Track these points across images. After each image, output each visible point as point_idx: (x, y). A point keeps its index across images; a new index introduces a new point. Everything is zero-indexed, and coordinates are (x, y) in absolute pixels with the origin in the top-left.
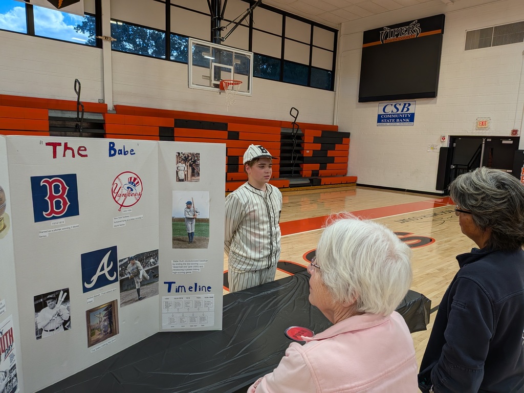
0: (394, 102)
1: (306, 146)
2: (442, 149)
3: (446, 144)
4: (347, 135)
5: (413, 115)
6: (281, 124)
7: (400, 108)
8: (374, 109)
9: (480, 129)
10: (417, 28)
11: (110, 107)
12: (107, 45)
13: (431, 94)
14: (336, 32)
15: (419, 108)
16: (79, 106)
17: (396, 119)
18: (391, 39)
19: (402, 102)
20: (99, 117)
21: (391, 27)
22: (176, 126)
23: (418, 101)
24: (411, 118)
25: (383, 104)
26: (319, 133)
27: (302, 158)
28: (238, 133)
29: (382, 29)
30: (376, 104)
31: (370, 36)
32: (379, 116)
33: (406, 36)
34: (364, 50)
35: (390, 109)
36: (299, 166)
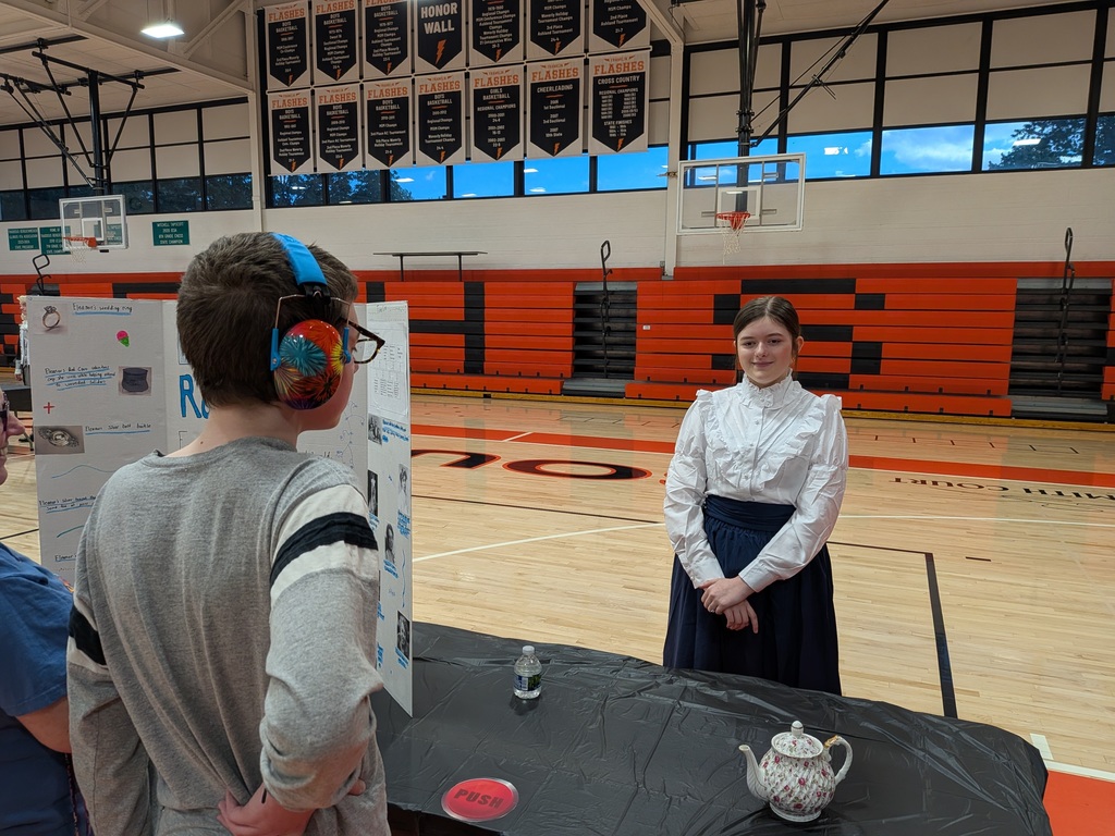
12: (675, 184)
16: (606, 274)
20: (631, 287)
27: (1104, 351)
28: (883, 297)
36: (1099, 370)
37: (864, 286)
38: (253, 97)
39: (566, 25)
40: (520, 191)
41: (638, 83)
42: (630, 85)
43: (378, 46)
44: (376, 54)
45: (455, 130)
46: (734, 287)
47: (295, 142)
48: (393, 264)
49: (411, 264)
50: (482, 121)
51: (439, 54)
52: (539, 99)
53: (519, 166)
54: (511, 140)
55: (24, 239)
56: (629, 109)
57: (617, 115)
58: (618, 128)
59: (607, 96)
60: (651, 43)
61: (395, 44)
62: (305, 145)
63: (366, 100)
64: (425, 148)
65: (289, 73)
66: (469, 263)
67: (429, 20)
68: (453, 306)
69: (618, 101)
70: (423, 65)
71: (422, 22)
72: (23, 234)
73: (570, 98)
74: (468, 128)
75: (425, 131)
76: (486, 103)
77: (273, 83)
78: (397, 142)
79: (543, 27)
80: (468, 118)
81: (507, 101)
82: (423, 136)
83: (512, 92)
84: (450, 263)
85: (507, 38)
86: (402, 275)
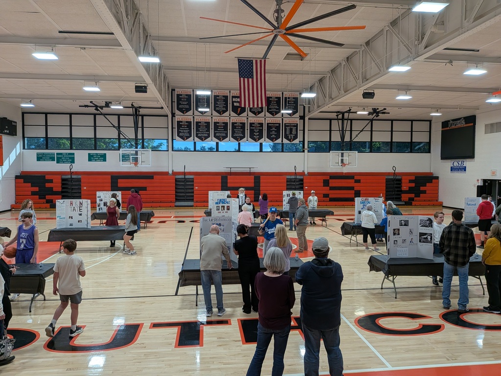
0: (457, 160)
1: (403, 184)
2: (478, 186)
3: (481, 183)
4: (437, 178)
5: (465, 167)
6: (389, 174)
7: (460, 163)
8: (449, 164)
9: (492, 176)
10: (463, 122)
11: (306, 173)
12: (306, 151)
13: (472, 156)
14: (430, 121)
15: (468, 163)
16: (296, 174)
17: (458, 169)
18: (453, 127)
19: (461, 160)
20: (302, 177)
21: (453, 120)
22: (330, 179)
23: (468, 160)
24: (465, 169)
25: (453, 161)
26: (413, 178)
27: (401, 191)
28: (360, 180)
29: (449, 121)
30: (450, 161)
31: (445, 124)
32: (451, 167)
33: (459, 126)
34: (442, 132)
35: (456, 164)
36: (400, 195)
37: (356, 178)
38: (170, 116)
39: (277, 109)
40: (261, 150)
41: (297, 126)
42: (294, 126)
43: (218, 107)
44: (217, 109)
45: (243, 133)
46: (328, 178)
47: (187, 131)
48: (228, 170)
49: (233, 170)
50: (252, 132)
51: (239, 112)
52: (269, 127)
53: (261, 144)
54: (261, 137)
55: (46, 157)
56: (294, 132)
57: (291, 133)
58: (291, 137)
59: (288, 128)
60: (300, 116)
61: (224, 107)
62: (190, 133)
63: (213, 121)
64: (233, 137)
65: (184, 110)
66: (252, 170)
67: (235, 102)
68: (251, 182)
69: (291, 130)
70: (233, 114)
71: (233, 102)
72: (46, 155)
73: (278, 128)
74: (247, 132)
75: (233, 132)
76: (253, 127)
77: (177, 112)
78: (224, 135)
79: (270, 109)
80: (247, 130)
81: (259, 127)
82: (233, 133)
83: (261, 125)
84: (248, 170)
85: (260, 110)
86: (231, 174)
